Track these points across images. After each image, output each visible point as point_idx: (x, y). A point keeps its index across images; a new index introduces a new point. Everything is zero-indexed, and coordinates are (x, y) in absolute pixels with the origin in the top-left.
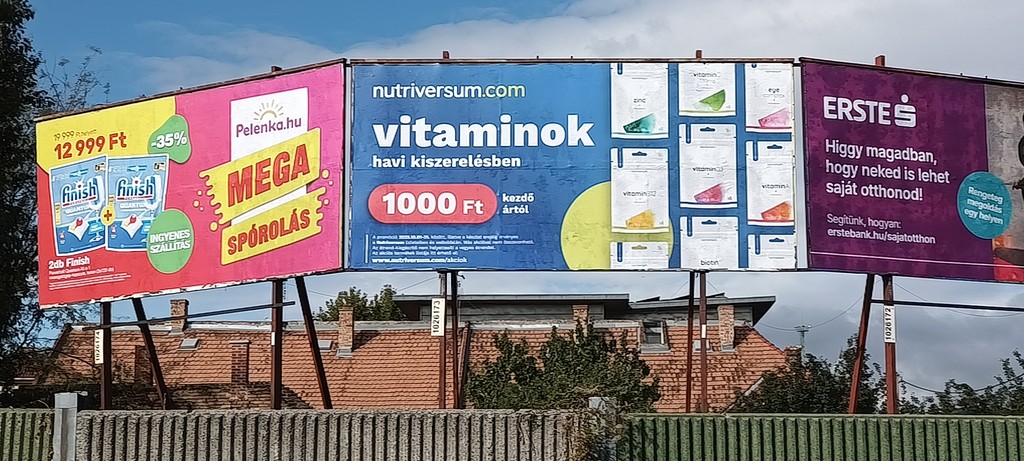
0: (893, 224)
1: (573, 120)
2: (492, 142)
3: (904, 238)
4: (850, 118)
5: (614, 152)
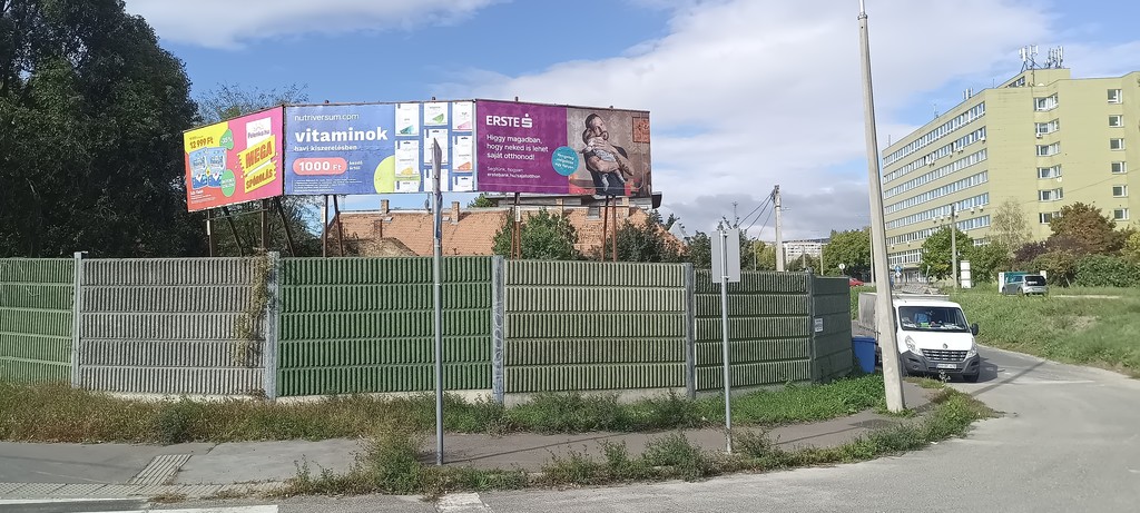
0: (520, 170)
1: (379, 129)
2: (345, 139)
3: (525, 176)
5: (396, 142)
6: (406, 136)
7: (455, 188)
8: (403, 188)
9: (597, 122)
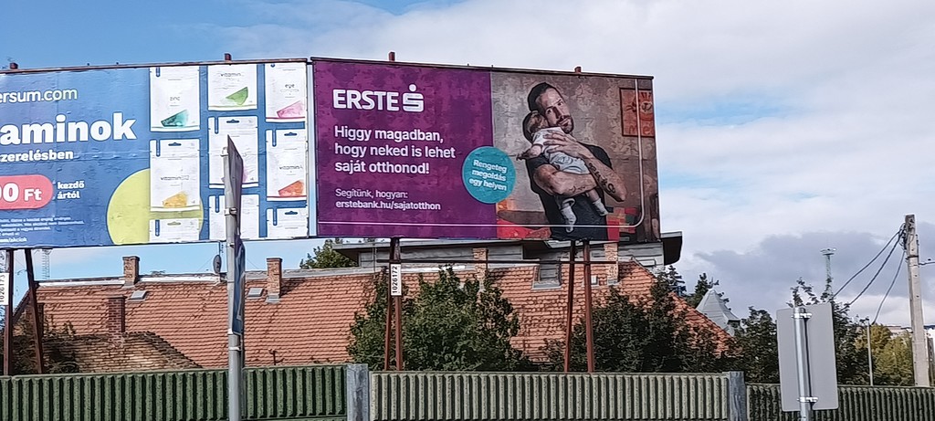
0: (400, 195)
1: (118, 117)
2: (49, 139)
3: (410, 206)
4: (358, 106)
5: (153, 143)
6: (173, 132)
7: (273, 232)
8: (168, 233)
9: (551, 98)
